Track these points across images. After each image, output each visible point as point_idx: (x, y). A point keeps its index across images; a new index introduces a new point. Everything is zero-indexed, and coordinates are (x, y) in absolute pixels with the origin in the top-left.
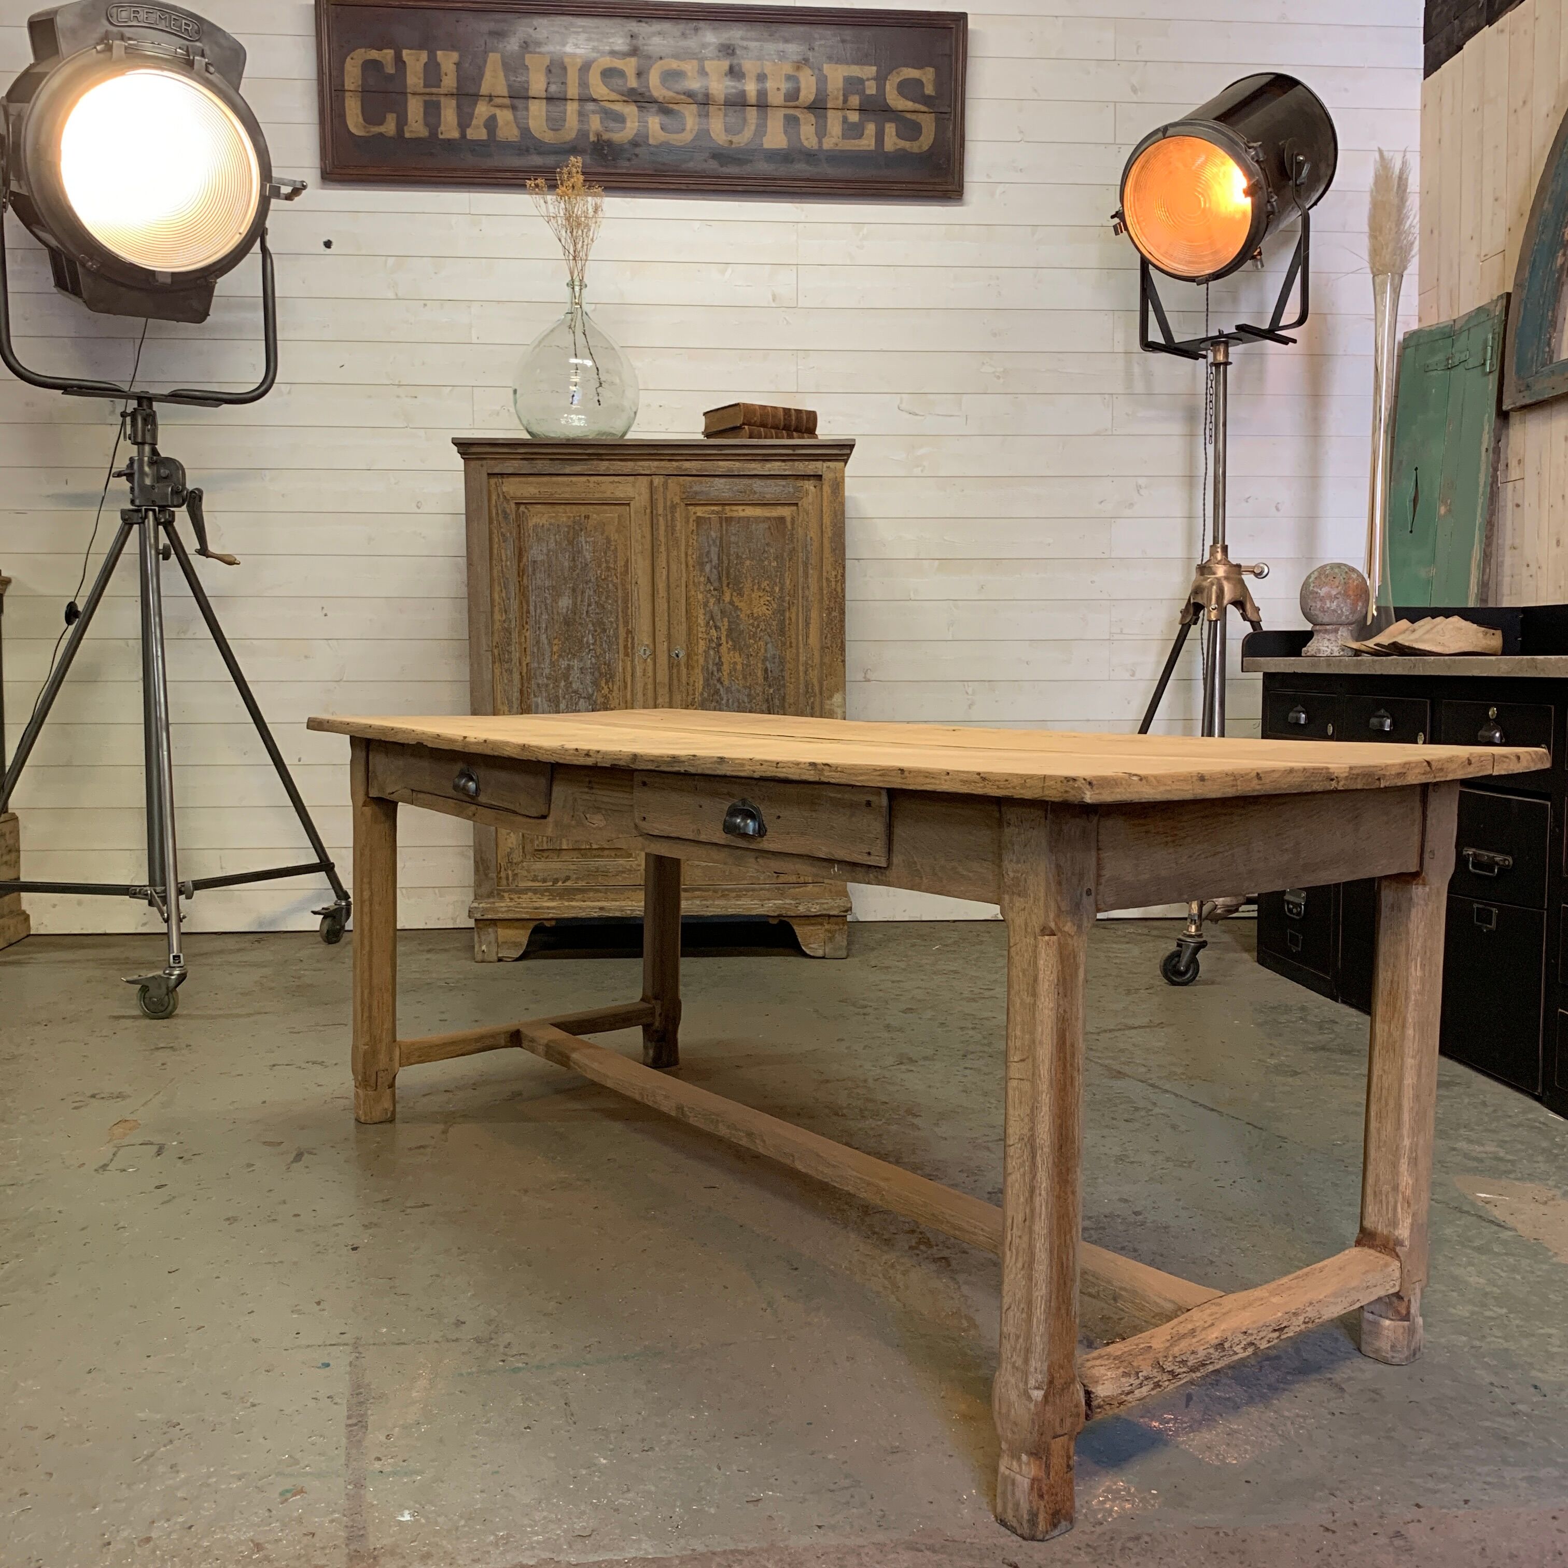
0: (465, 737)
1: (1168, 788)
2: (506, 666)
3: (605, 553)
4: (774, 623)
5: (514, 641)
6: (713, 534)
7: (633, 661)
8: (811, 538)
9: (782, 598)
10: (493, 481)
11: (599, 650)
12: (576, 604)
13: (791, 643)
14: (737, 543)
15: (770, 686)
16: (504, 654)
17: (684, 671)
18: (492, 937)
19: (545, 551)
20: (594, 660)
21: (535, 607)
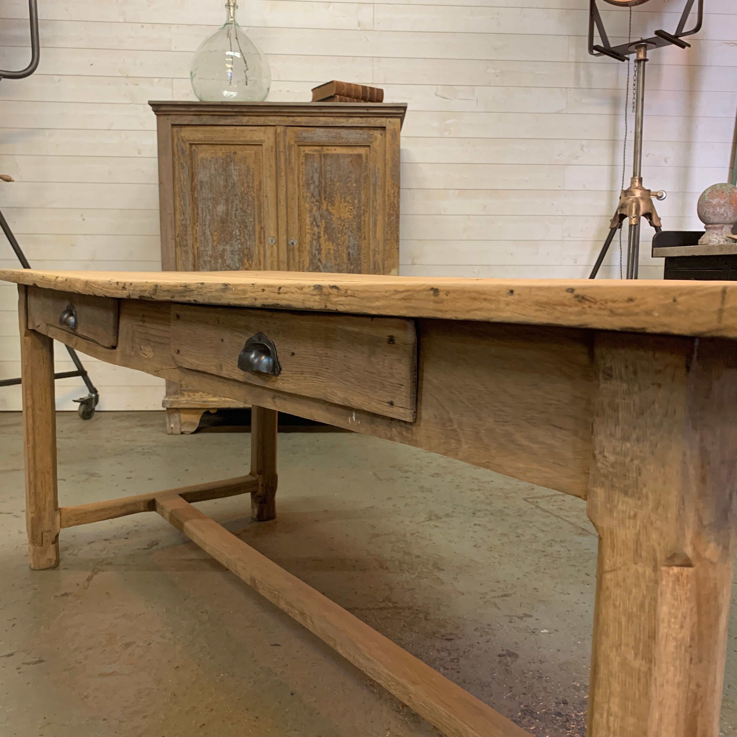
2: (184, 249)
3: (246, 176)
4: (355, 223)
5: (189, 233)
6: (315, 165)
7: (264, 247)
8: (378, 168)
9: (359, 208)
10: (175, 129)
11: (243, 240)
12: (228, 209)
13: (365, 236)
14: (331, 171)
15: (351, 264)
16: (183, 241)
17: (297, 253)
18: (177, 419)
19: (208, 175)
20: (240, 246)
21: (202, 211)
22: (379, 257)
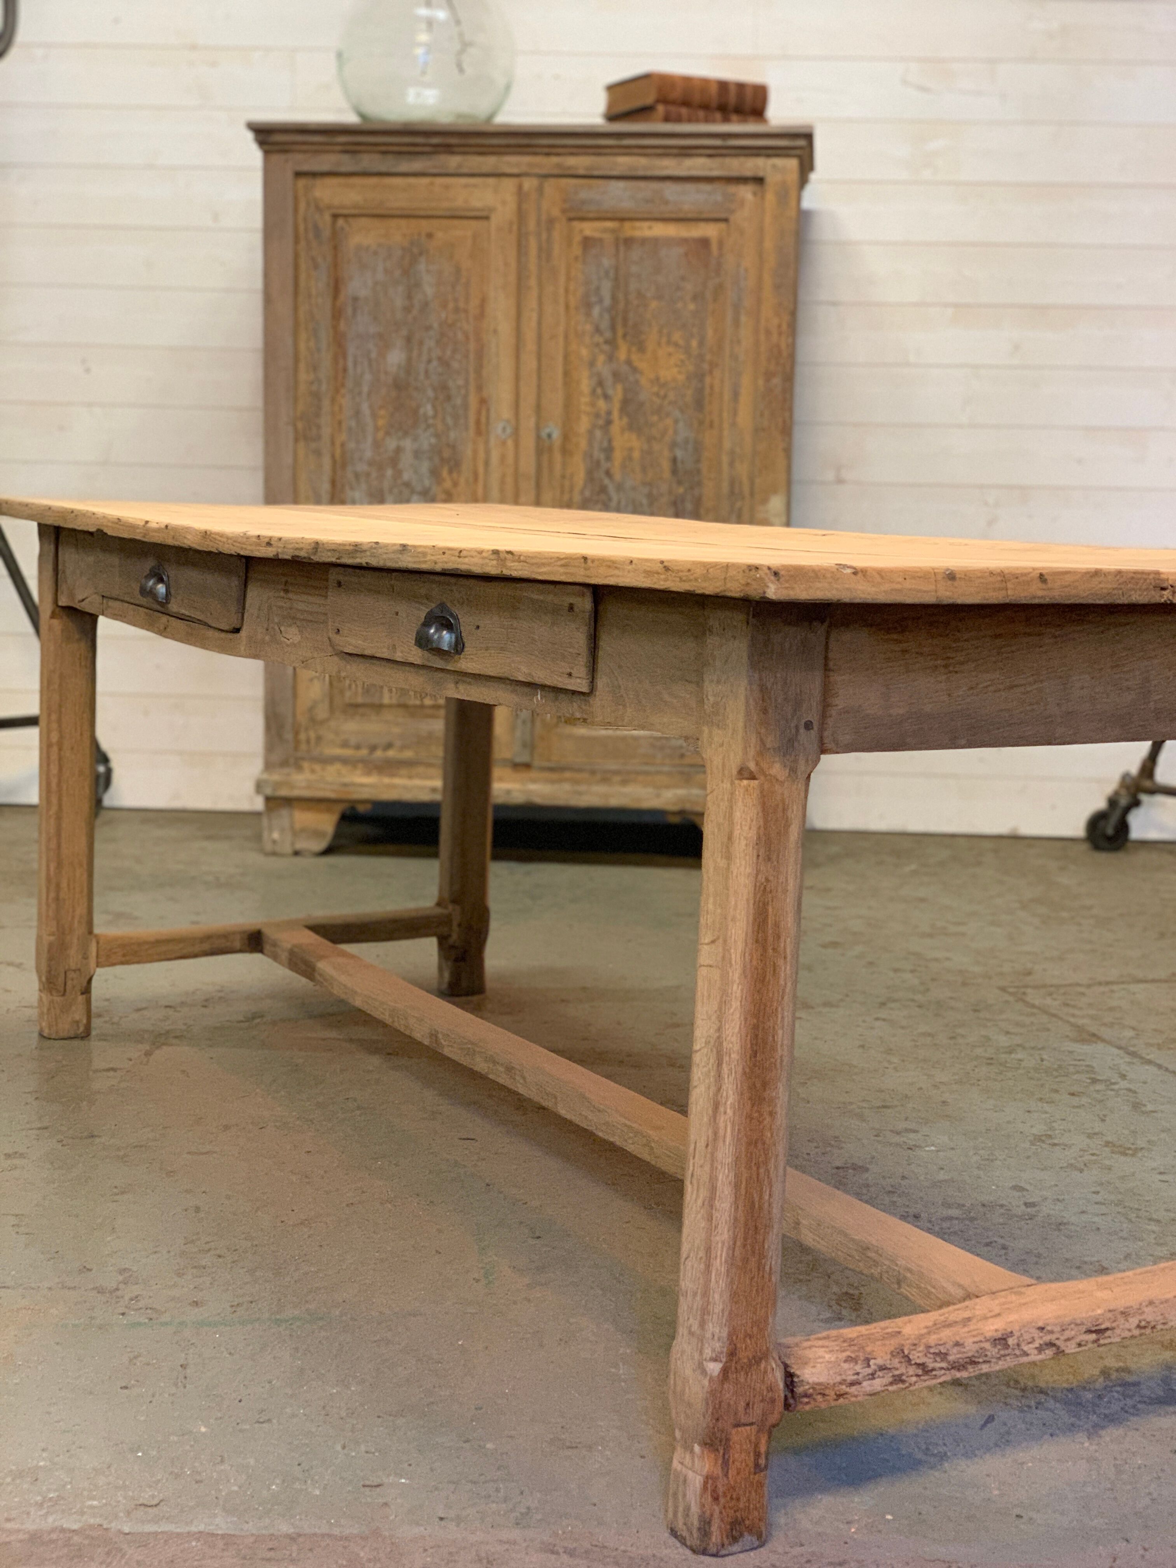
0: (147, 522)
1: (898, 586)
2: (313, 445)
3: (453, 287)
4: (689, 392)
5: (325, 410)
6: (606, 262)
7: (487, 442)
9: (701, 357)
10: (302, 182)
11: (440, 427)
12: (411, 360)
13: (711, 422)
14: (639, 276)
15: (679, 483)
16: (311, 429)
17: (558, 457)
18: (286, 822)
19: (370, 283)
20: (433, 440)
21: (355, 364)
22: (742, 470)
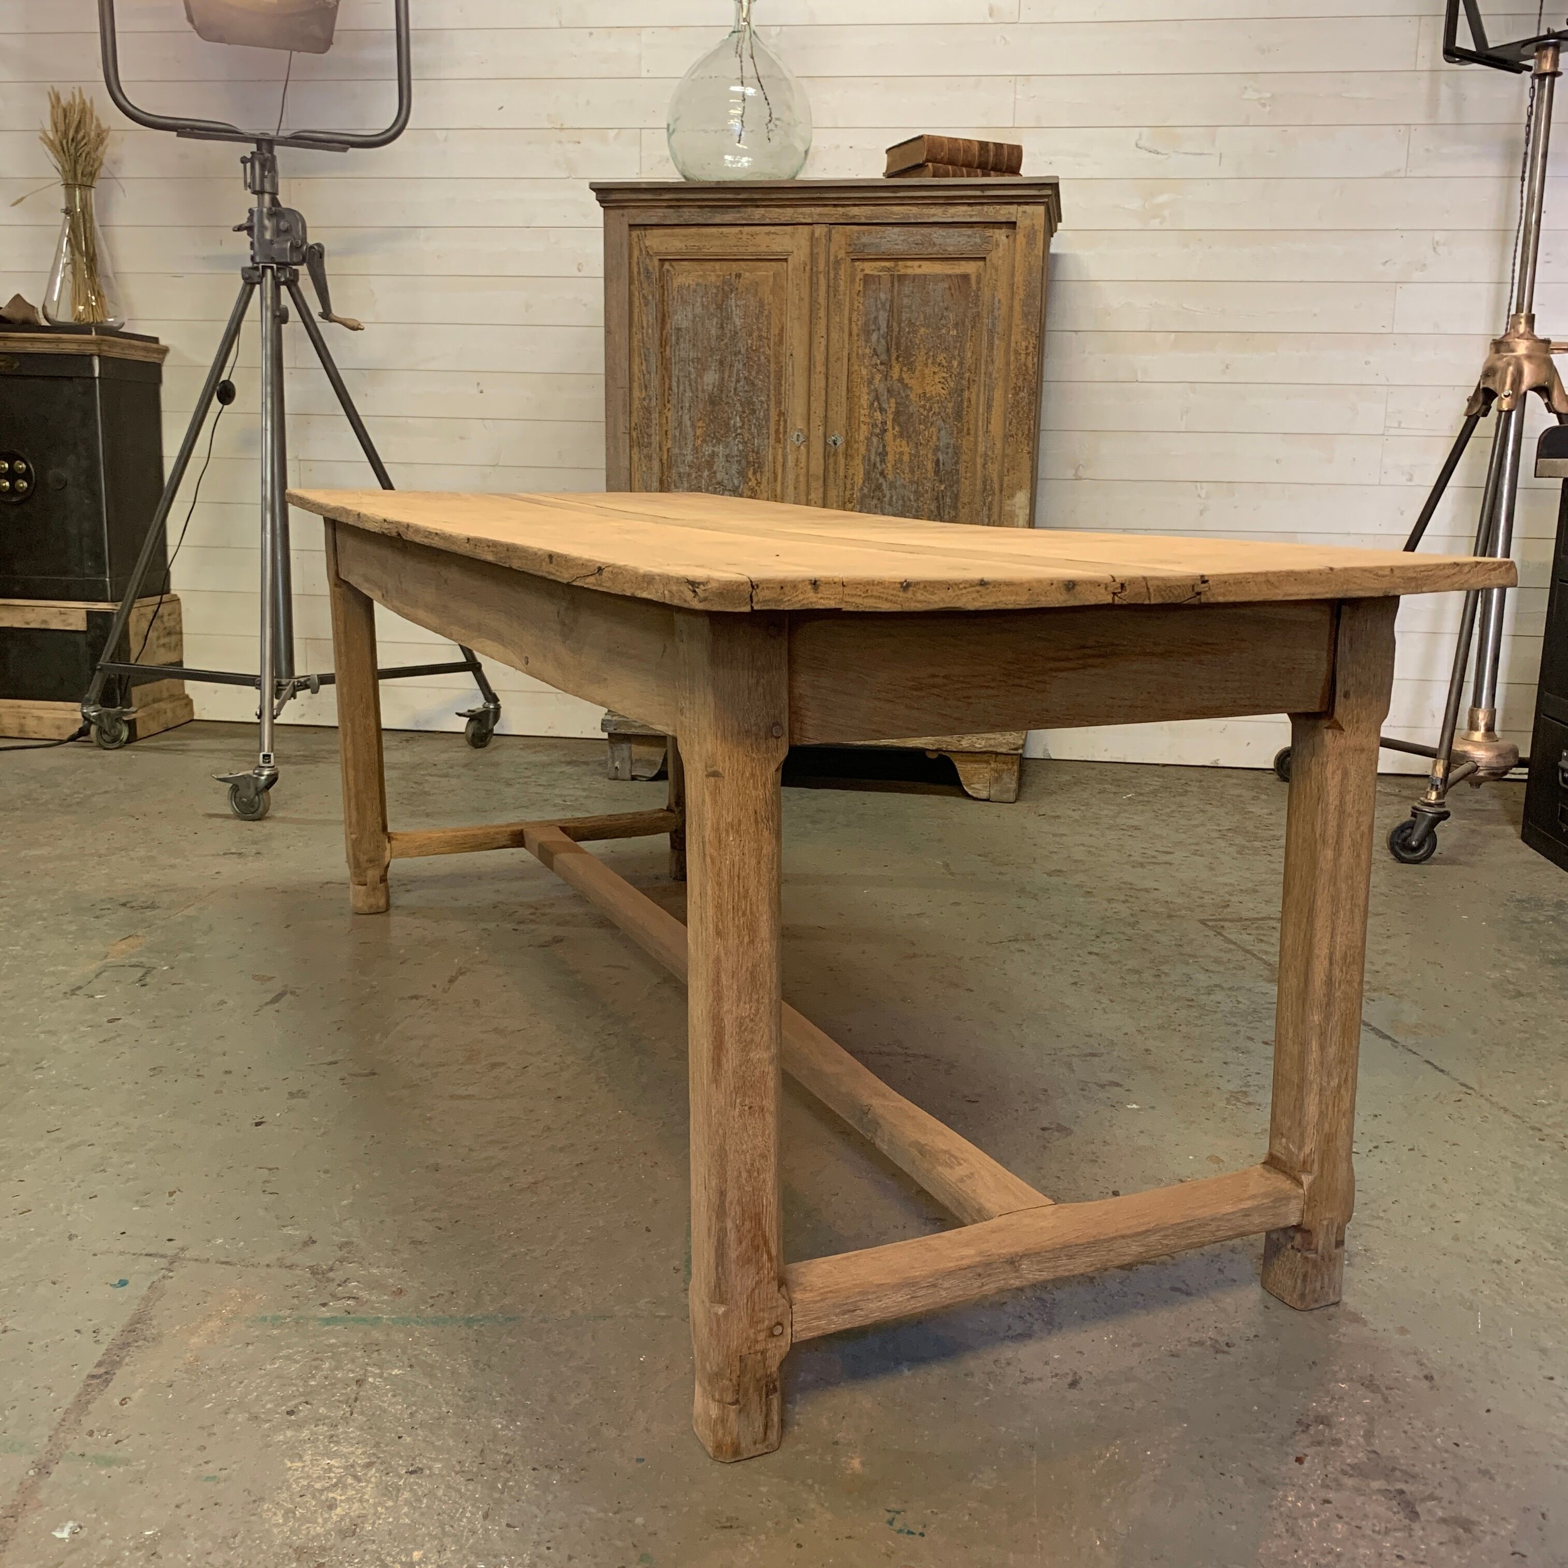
2: (645, 451)
3: (757, 318)
4: (950, 405)
5: (654, 422)
6: (883, 296)
7: (785, 448)
8: (999, 301)
9: (960, 376)
10: (635, 233)
11: (746, 435)
12: (723, 379)
13: (969, 429)
14: (910, 307)
15: (941, 481)
16: (643, 437)
17: (842, 461)
18: (626, 754)
19: (690, 316)
20: (741, 447)
21: (678, 382)
22: (994, 470)
